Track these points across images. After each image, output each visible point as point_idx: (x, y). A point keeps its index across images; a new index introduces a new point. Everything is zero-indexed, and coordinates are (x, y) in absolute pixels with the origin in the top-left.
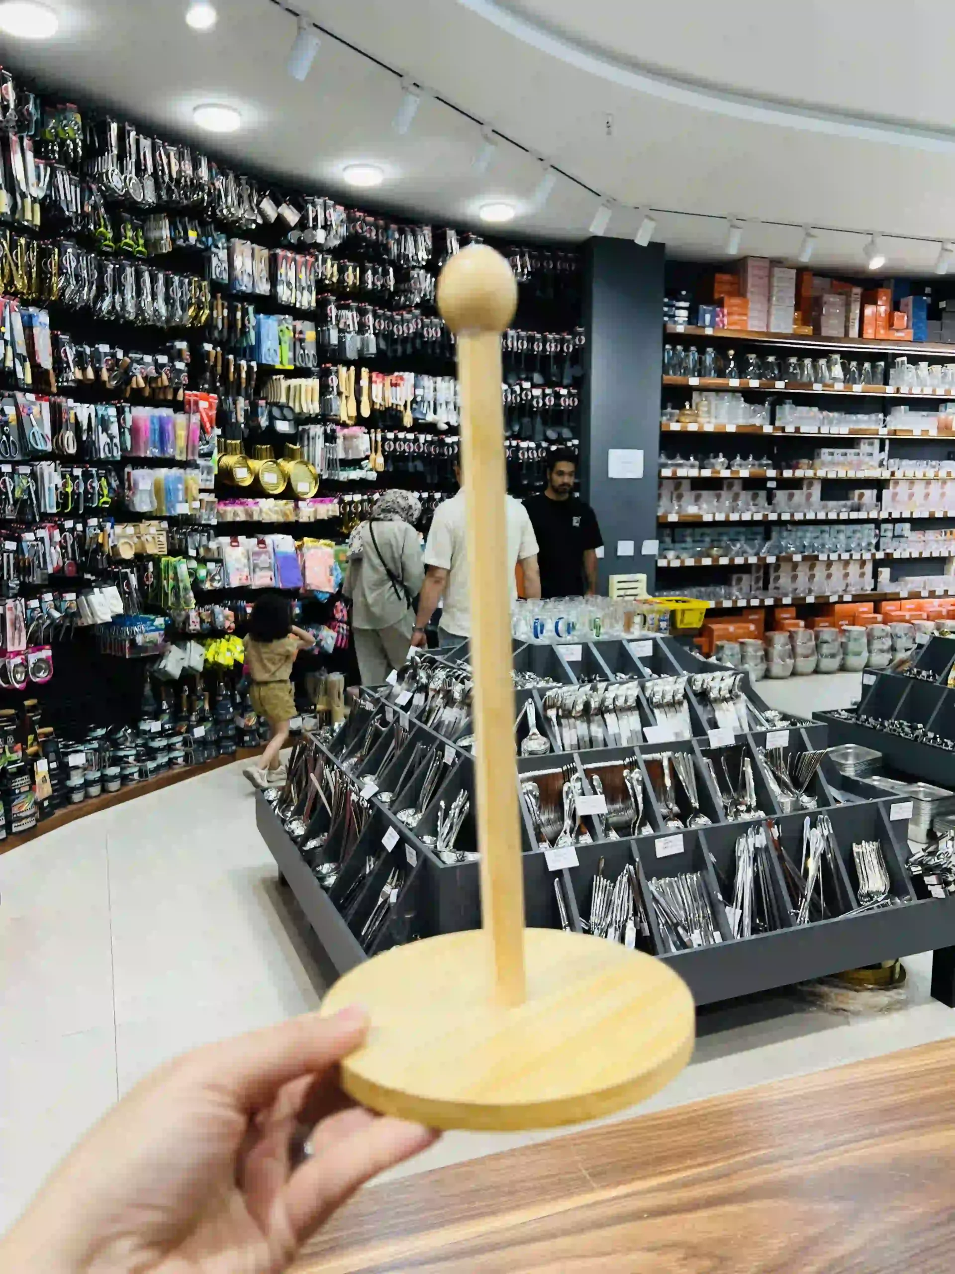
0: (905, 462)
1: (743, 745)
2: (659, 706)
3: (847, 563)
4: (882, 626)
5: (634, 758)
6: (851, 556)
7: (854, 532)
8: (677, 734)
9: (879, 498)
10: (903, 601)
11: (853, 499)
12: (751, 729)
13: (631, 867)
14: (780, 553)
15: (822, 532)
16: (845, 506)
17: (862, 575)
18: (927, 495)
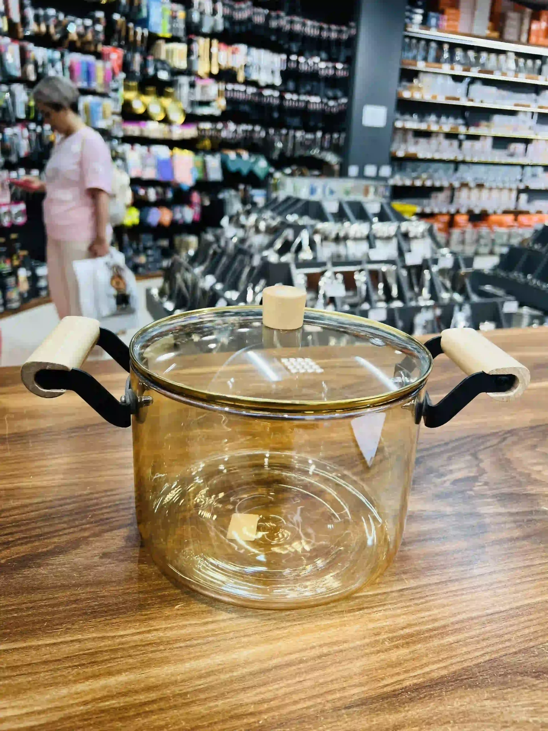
1: (425, 264)
2: (380, 239)
3: (501, 190)
4: (517, 229)
5: (363, 267)
6: (504, 186)
8: (389, 256)
10: (532, 215)
11: (510, 149)
12: (432, 256)
14: (463, 180)
15: (489, 170)
16: (505, 153)
17: (510, 198)
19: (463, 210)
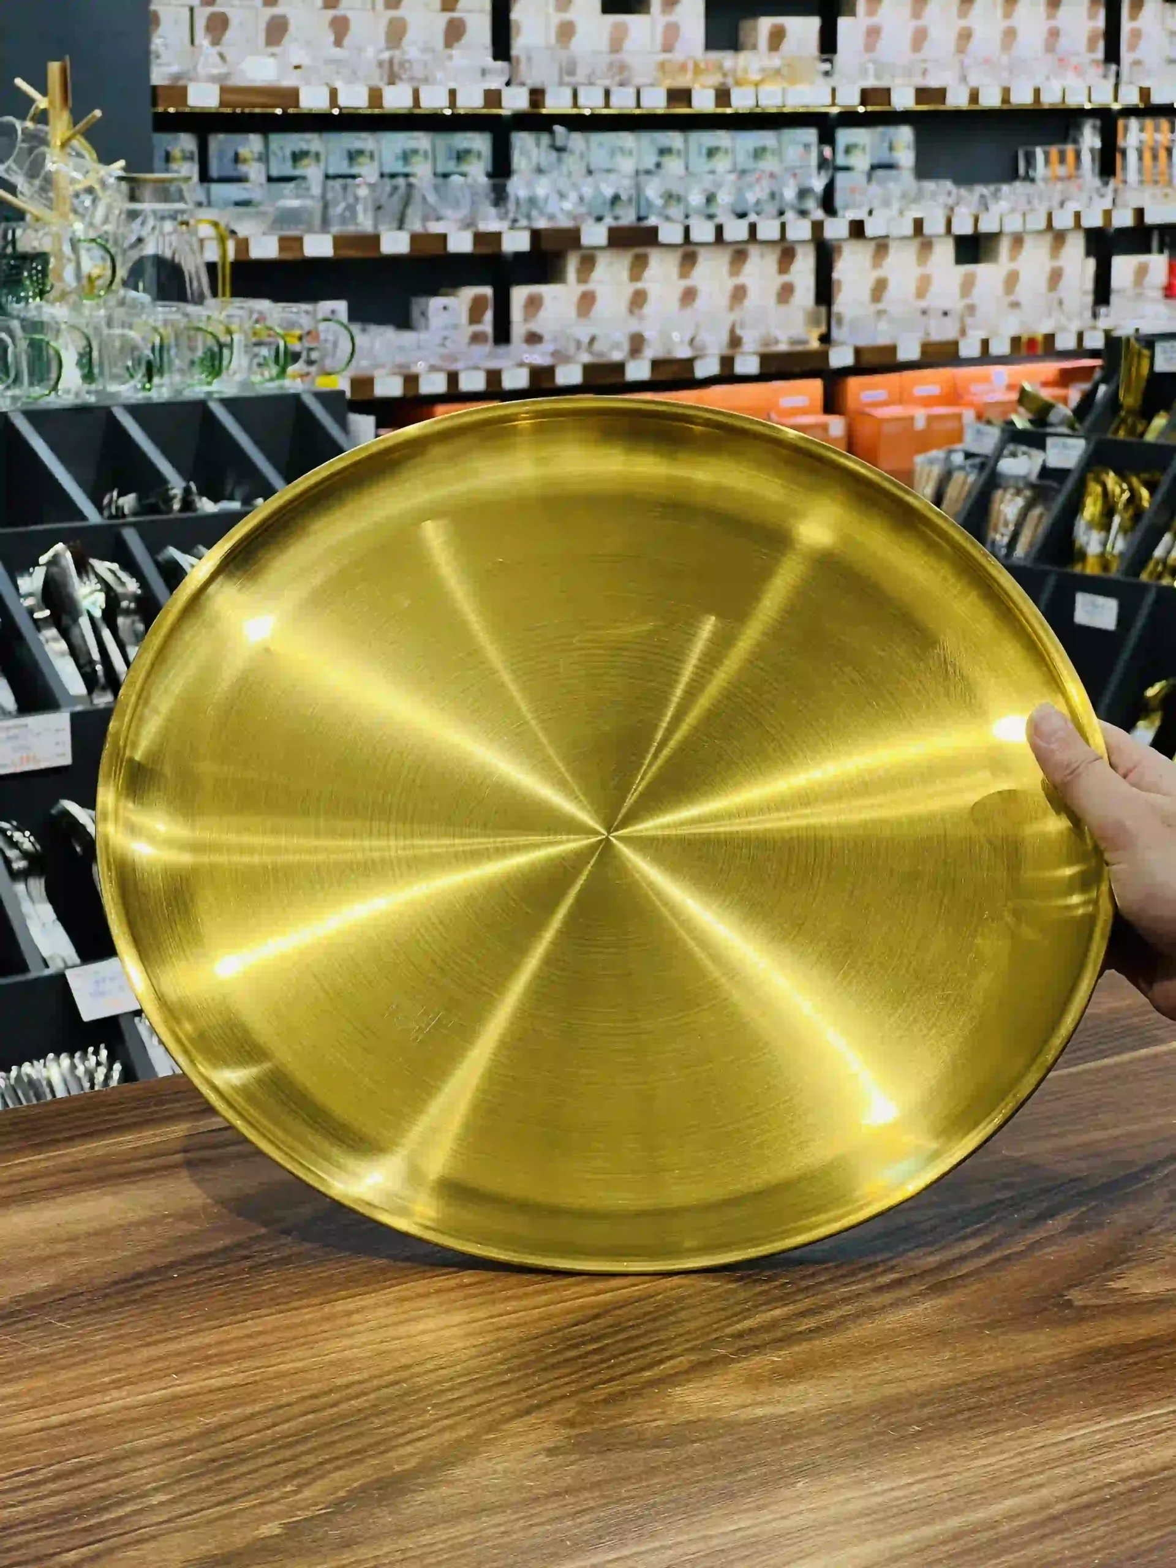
3: (739, 255)
6: (753, 228)
7: (759, 153)
9: (828, 44)
10: (909, 375)
15: (664, 151)
17: (786, 292)
18: (965, 36)
19: (569, 375)
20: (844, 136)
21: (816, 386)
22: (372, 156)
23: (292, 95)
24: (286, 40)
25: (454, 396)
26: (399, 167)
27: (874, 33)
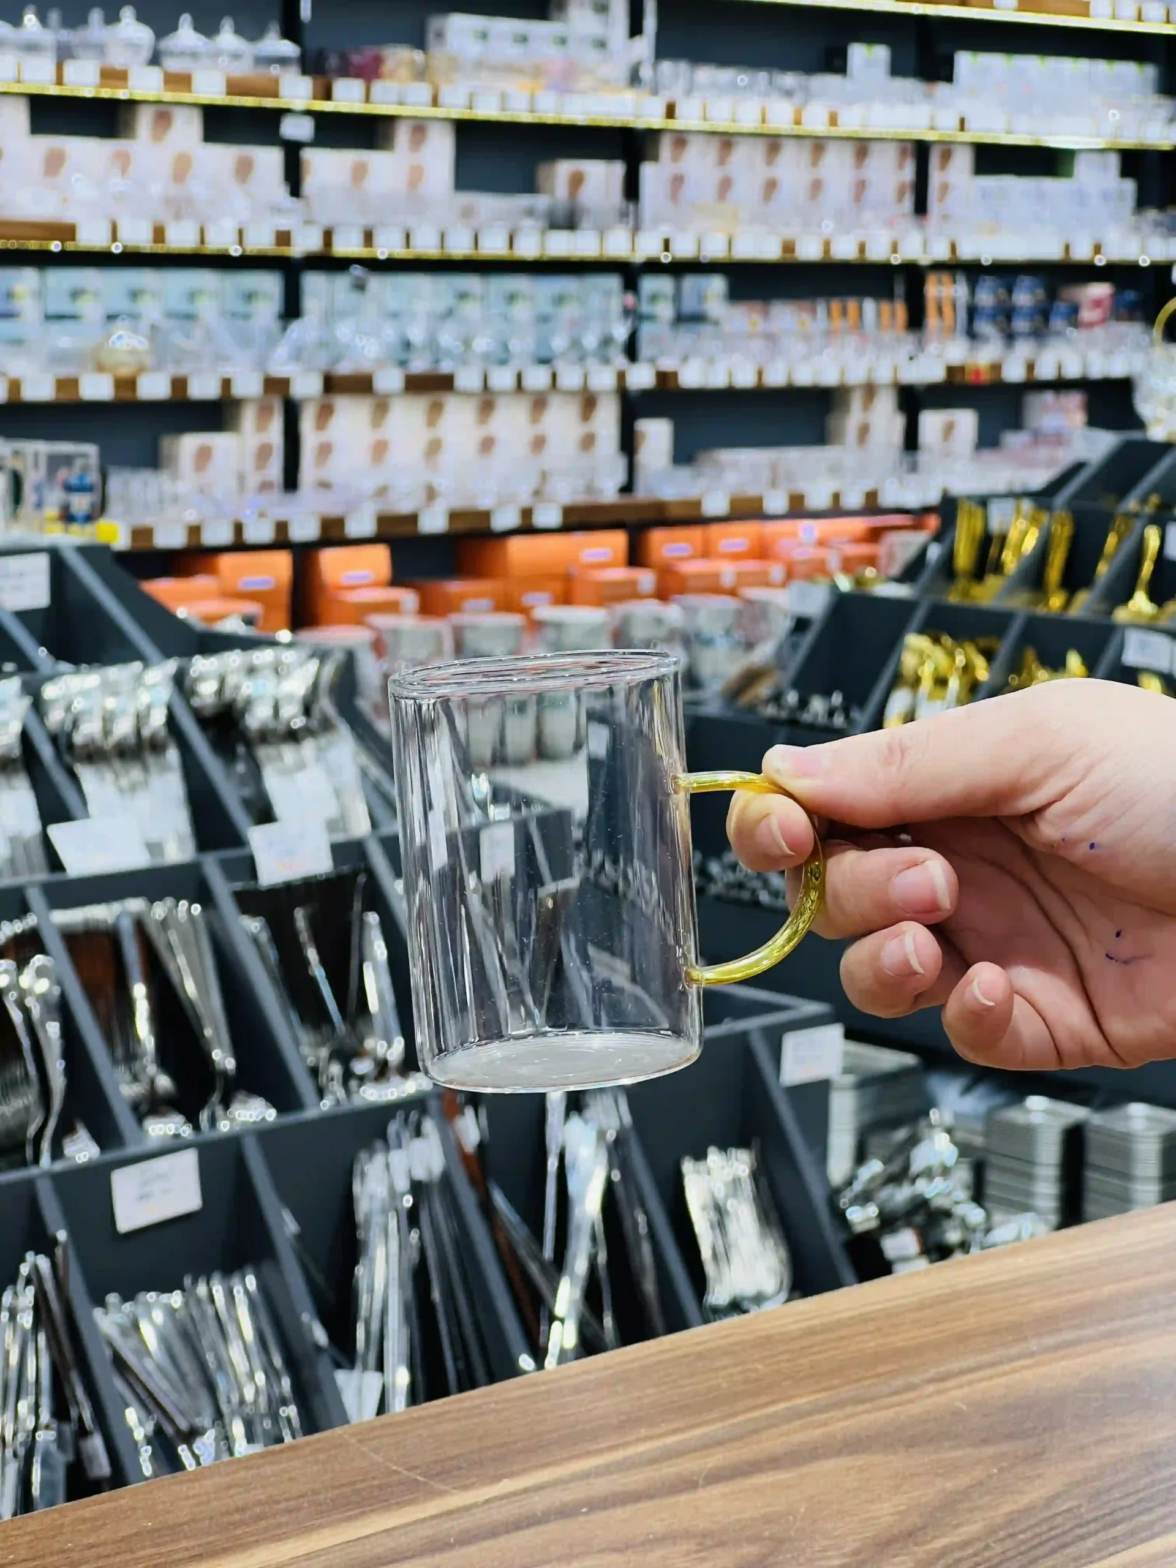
0: (706, 74)
1: (355, 874)
2: (94, 755)
3: (539, 403)
4: (652, 607)
5: (31, 920)
6: (554, 376)
7: (560, 300)
8: (154, 848)
9: (632, 189)
10: (715, 529)
11: (552, 192)
12: (374, 824)
13: (43, 1263)
14: (336, 360)
15: (463, 296)
16: (530, 213)
17: (588, 442)
18: (771, 186)
19: (361, 524)
20: (650, 284)
21: (618, 540)
22: (153, 294)
23: (68, 232)
24: (64, 170)
25: (239, 546)
26: (184, 307)
27: (678, 181)
